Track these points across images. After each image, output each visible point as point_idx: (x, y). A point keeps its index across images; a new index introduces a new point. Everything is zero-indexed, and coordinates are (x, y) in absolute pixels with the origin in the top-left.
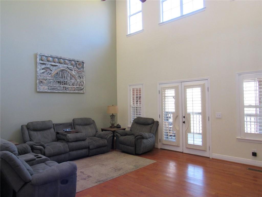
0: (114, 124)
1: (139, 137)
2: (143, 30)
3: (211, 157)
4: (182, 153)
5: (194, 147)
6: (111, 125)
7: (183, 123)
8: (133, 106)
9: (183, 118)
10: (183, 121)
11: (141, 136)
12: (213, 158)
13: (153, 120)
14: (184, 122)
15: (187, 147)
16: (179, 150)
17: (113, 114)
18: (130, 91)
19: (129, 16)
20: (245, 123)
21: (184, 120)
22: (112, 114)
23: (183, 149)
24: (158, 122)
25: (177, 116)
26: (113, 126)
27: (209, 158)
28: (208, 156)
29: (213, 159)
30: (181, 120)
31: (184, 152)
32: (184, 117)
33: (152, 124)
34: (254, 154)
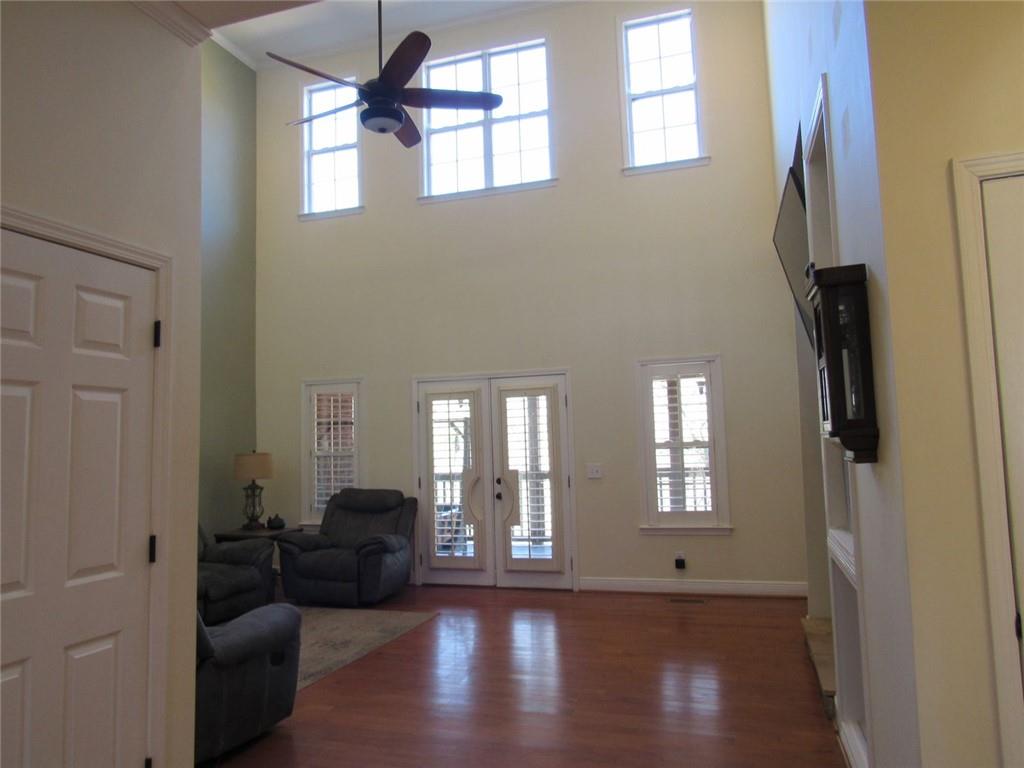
0: (259, 517)
1: (375, 547)
2: (361, 207)
3: (576, 589)
4: (494, 587)
5: (530, 567)
6: (246, 521)
7: (496, 500)
8: (319, 453)
9: (496, 484)
10: (496, 493)
11: (380, 542)
12: (583, 588)
13: (399, 494)
14: (499, 496)
15: (509, 568)
16: (485, 580)
17: (254, 482)
18: (310, 401)
19: (308, 152)
20: (658, 487)
21: (498, 489)
22: (250, 483)
23: (495, 577)
24: (414, 501)
25: (478, 480)
26: (254, 524)
27: (571, 591)
28: (568, 587)
29: (581, 592)
30: (488, 488)
31: (498, 585)
32: (499, 481)
33: (399, 509)
34: (680, 564)
